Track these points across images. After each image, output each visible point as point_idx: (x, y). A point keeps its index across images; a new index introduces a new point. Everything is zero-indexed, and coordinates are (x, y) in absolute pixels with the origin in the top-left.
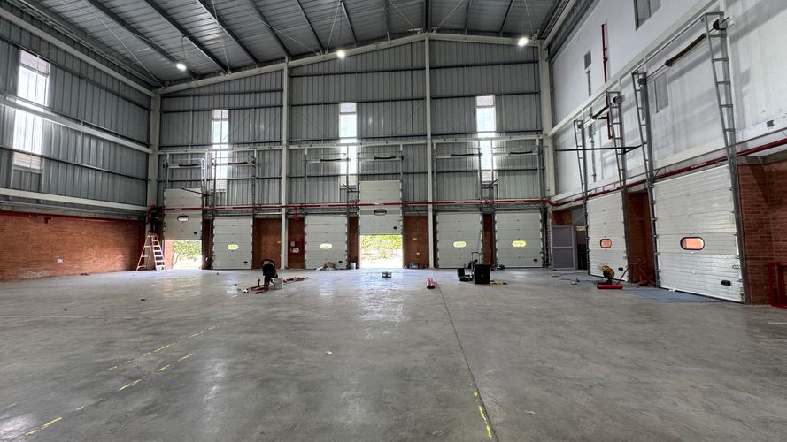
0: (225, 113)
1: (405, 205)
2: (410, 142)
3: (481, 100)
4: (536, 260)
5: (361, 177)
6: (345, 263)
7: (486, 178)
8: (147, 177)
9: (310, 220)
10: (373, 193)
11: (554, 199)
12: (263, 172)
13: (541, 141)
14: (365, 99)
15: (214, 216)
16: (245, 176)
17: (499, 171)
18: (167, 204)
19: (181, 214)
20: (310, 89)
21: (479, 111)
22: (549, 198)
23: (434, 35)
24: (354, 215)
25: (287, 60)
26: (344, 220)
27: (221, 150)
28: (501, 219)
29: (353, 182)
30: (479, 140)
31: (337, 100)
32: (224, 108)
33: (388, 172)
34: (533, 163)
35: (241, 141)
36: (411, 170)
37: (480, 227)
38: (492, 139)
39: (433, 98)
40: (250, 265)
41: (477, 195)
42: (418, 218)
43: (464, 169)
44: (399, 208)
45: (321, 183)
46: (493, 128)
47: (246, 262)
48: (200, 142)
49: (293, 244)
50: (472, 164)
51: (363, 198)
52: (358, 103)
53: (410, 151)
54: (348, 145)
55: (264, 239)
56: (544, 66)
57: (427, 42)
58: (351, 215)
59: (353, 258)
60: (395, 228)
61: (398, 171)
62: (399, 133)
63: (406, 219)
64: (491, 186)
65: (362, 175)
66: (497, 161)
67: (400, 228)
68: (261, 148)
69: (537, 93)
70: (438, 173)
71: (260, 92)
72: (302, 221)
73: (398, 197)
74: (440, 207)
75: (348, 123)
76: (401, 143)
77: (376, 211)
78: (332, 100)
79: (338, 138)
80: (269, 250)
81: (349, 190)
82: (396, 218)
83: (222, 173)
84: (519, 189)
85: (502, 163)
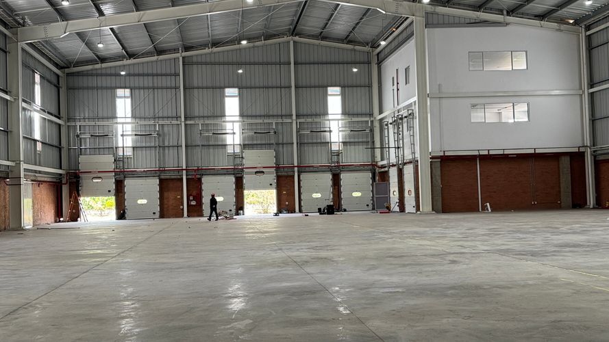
0: (127, 92)
1: (278, 168)
2: (280, 120)
3: (331, 90)
4: (368, 205)
5: (244, 146)
6: (234, 211)
7: (335, 148)
8: (60, 145)
9: (205, 180)
10: (253, 158)
11: (381, 163)
12: (164, 141)
13: (372, 122)
14: (244, 85)
15: (125, 177)
16: (148, 145)
17: (344, 143)
18: (82, 168)
19: (95, 175)
20: (200, 75)
21: (329, 98)
22: (377, 162)
23: (297, 38)
24: (239, 175)
25: (180, 51)
26: (232, 179)
27: (126, 123)
28: (345, 177)
29: (238, 150)
30: (329, 120)
31: (222, 85)
32: (125, 88)
33: (264, 142)
34: (367, 138)
35: (142, 115)
36: (281, 142)
37: (330, 183)
38: (338, 120)
39: (296, 87)
40: (158, 215)
41: (328, 160)
42: (287, 177)
43: (319, 141)
44: (273, 170)
45: (211, 150)
46: (340, 112)
47: (154, 213)
48: (105, 115)
49: (191, 198)
50: (325, 138)
51: (247, 163)
52: (239, 88)
53: (280, 127)
54: (233, 122)
55: (166, 194)
56: (375, 68)
57: (292, 43)
58: (238, 175)
59: (240, 207)
60: (271, 185)
61: (271, 142)
62: (271, 113)
63: (279, 178)
64: (338, 154)
65: (244, 145)
66: (342, 135)
67: (274, 185)
68: (161, 122)
69: (370, 86)
70: (300, 144)
71: (157, 75)
72: (200, 180)
73: (272, 163)
74: (302, 169)
75: (232, 104)
76: (274, 121)
77: (256, 173)
78: (218, 85)
79: (225, 116)
80: (171, 203)
81: (235, 156)
82: (271, 177)
83: (129, 142)
84: (357, 156)
85: (345, 137)
